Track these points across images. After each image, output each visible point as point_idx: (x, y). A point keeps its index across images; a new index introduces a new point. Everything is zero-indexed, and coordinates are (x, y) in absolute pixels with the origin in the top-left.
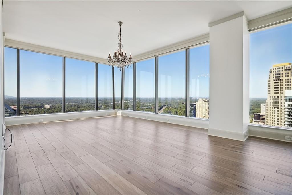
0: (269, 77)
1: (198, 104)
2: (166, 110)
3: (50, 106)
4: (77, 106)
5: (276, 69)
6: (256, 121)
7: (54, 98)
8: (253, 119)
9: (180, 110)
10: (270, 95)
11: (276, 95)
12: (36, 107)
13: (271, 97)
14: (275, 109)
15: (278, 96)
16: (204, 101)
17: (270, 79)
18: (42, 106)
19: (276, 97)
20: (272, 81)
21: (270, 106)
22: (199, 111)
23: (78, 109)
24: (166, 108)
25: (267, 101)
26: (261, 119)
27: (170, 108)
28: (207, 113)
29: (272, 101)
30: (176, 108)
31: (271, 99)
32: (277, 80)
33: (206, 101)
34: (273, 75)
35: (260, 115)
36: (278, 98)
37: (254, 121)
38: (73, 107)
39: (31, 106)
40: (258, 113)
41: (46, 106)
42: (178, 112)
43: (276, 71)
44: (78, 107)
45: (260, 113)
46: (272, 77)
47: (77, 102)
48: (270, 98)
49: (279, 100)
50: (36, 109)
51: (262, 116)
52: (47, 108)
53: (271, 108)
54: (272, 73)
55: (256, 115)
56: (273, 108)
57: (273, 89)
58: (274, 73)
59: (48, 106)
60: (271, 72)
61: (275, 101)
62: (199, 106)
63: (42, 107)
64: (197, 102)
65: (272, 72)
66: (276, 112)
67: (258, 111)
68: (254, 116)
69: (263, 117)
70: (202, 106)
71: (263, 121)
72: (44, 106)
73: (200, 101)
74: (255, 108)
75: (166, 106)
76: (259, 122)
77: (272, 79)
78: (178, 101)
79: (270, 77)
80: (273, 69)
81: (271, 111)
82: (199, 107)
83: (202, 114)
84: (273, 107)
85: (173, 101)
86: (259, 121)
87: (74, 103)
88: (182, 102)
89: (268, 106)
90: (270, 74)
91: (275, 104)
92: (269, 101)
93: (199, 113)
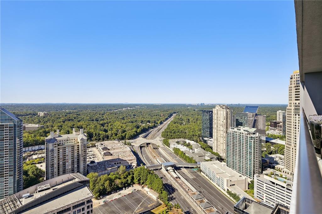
0: (289, 83)
1: (215, 111)
2: (177, 117)
3: (45, 113)
4: (76, 113)
5: (297, 75)
6: (272, 129)
7: (47, 105)
8: (270, 127)
9: (192, 118)
10: (291, 102)
11: (297, 102)
12: (27, 115)
13: (292, 104)
14: (296, 116)
15: (299, 102)
16: (221, 108)
17: (291, 86)
18: (34, 113)
19: (297, 104)
20: (293, 87)
21: (290, 113)
22: (216, 118)
23: (78, 117)
24: (177, 115)
25: (287, 108)
26: (277, 126)
27: (181, 115)
28: (225, 121)
29: (293, 108)
30: (187, 116)
31: (292, 106)
32: (297, 87)
33: (224, 108)
34: (294, 82)
35: (277, 122)
36: (299, 105)
37: (271, 129)
38: (71, 115)
39: (21, 113)
40: (274, 120)
41: (40, 113)
42: (190, 120)
43: (296, 78)
44: (77, 115)
45: (276, 120)
46: (293, 84)
47: (75, 109)
48: (290, 105)
49: (299, 107)
50: (28, 117)
51: (279, 123)
52: (41, 116)
53: (292, 115)
54: (293, 80)
55: (273, 122)
56: (294, 115)
57: (293, 96)
58: (295, 80)
59: (42, 114)
60: (291, 78)
61: (296, 107)
62: (216, 113)
63: (34, 115)
64: (214, 109)
65: (293, 78)
66: (297, 119)
67: (274, 118)
68: (271, 123)
69: (279, 125)
70: (219, 113)
71: (280, 128)
72: (37, 114)
73: (218, 108)
74: (271, 115)
75: (176, 113)
76: (276, 130)
77: (293, 86)
78: (189, 107)
79: (291, 83)
80: (294, 76)
81: (292, 118)
82: (216, 115)
83: (219, 121)
84: (294, 113)
85: (183, 108)
86: (275, 128)
87: (71, 110)
88: (193, 109)
89: (289, 113)
90: (291, 80)
91: (296, 111)
92: (290, 108)
93: (216, 121)
